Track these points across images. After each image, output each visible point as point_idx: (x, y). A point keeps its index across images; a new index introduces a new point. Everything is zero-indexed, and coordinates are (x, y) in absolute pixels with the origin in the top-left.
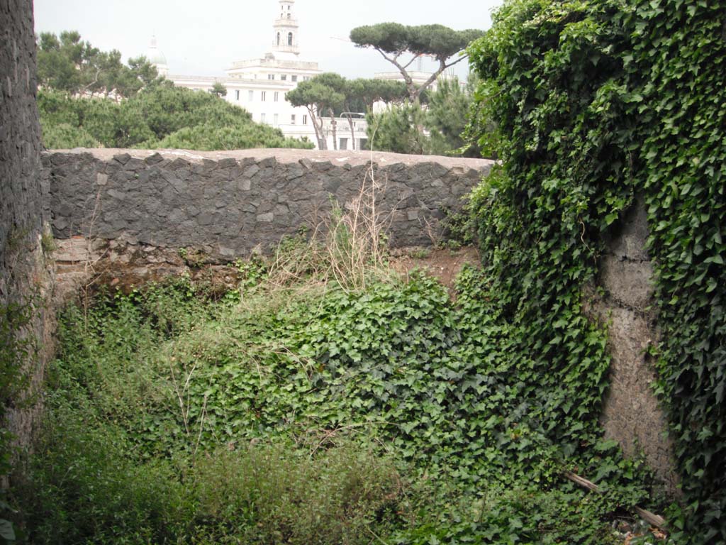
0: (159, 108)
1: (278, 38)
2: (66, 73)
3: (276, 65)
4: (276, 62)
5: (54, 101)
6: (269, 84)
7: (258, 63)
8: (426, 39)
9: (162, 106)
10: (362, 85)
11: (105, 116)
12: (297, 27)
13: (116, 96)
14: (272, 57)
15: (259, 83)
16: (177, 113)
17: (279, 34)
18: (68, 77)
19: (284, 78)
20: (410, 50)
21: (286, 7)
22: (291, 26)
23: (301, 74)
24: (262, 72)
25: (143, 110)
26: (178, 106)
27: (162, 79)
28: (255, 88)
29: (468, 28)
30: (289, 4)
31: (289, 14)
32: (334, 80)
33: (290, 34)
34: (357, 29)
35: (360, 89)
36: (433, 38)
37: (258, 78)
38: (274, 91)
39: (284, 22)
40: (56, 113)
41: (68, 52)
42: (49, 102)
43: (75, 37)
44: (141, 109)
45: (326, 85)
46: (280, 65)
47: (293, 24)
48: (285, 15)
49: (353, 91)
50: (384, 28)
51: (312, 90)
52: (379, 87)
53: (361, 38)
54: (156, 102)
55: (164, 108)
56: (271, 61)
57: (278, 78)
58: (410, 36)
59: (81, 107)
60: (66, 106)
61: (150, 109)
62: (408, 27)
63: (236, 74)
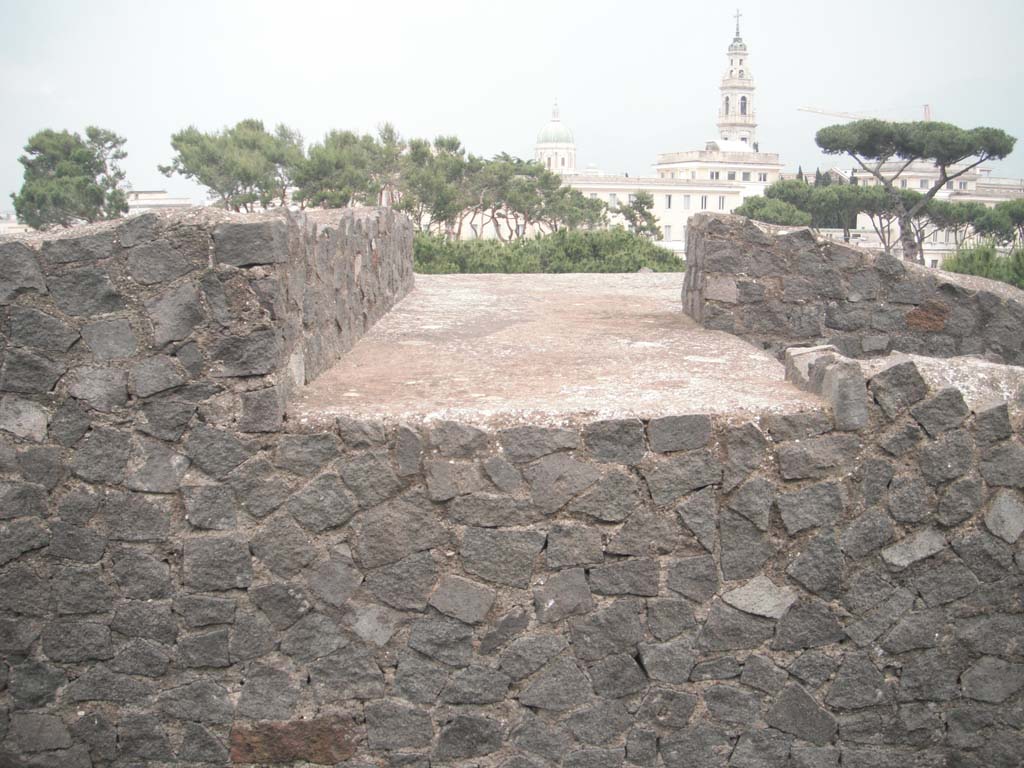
0: (562, 254)
1: (727, 105)
2: (442, 198)
3: (721, 158)
4: (720, 154)
5: (429, 248)
6: (711, 185)
7: (696, 156)
8: (919, 143)
9: (566, 250)
10: (836, 196)
11: (493, 266)
12: (752, 89)
13: (507, 211)
14: (715, 148)
15: (698, 185)
16: (585, 261)
17: (727, 99)
18: (446, 203)
19: (732, 177)
20: (899, 155)
21: (736, 61)
22: (745, 88)
23: (755, 170)
24: (700, 169)
25: (542, 257)
26: (586, 251)
27: (566, 190)
28: (692, 192)
29: (977, 126)
30: (742, 57)
31: (741, 71)
32: (798, 191)
33: (744, 98)
34: (824, 131)
35: (834, 202)
36: (928, 142)
37: (697, 177)
38: (718, 196)
39: (736, 83)
40: (432, 264)
41: (445, 167)
42: (423, 249)
43: (453, 145)
44: (539, 256)
45: (785, 200)
46: (726, 159)
47: (747, 85)
48: (736, 73)
49: (823, 204)
50: (861, 129)
51: (766, 208)
52: (860, 197)
53: (830, 141)
54: (558, 245)
55: (568, 255)
56: (714, 153)
57: (724, 176)
58: (897, 138)
59: (463, 254)
60: (445, 253)
61: (550, 255)
62: (895, 125)
63: (667, 171)
